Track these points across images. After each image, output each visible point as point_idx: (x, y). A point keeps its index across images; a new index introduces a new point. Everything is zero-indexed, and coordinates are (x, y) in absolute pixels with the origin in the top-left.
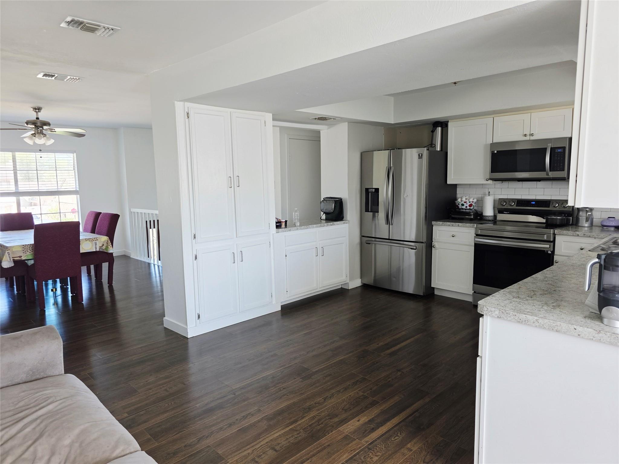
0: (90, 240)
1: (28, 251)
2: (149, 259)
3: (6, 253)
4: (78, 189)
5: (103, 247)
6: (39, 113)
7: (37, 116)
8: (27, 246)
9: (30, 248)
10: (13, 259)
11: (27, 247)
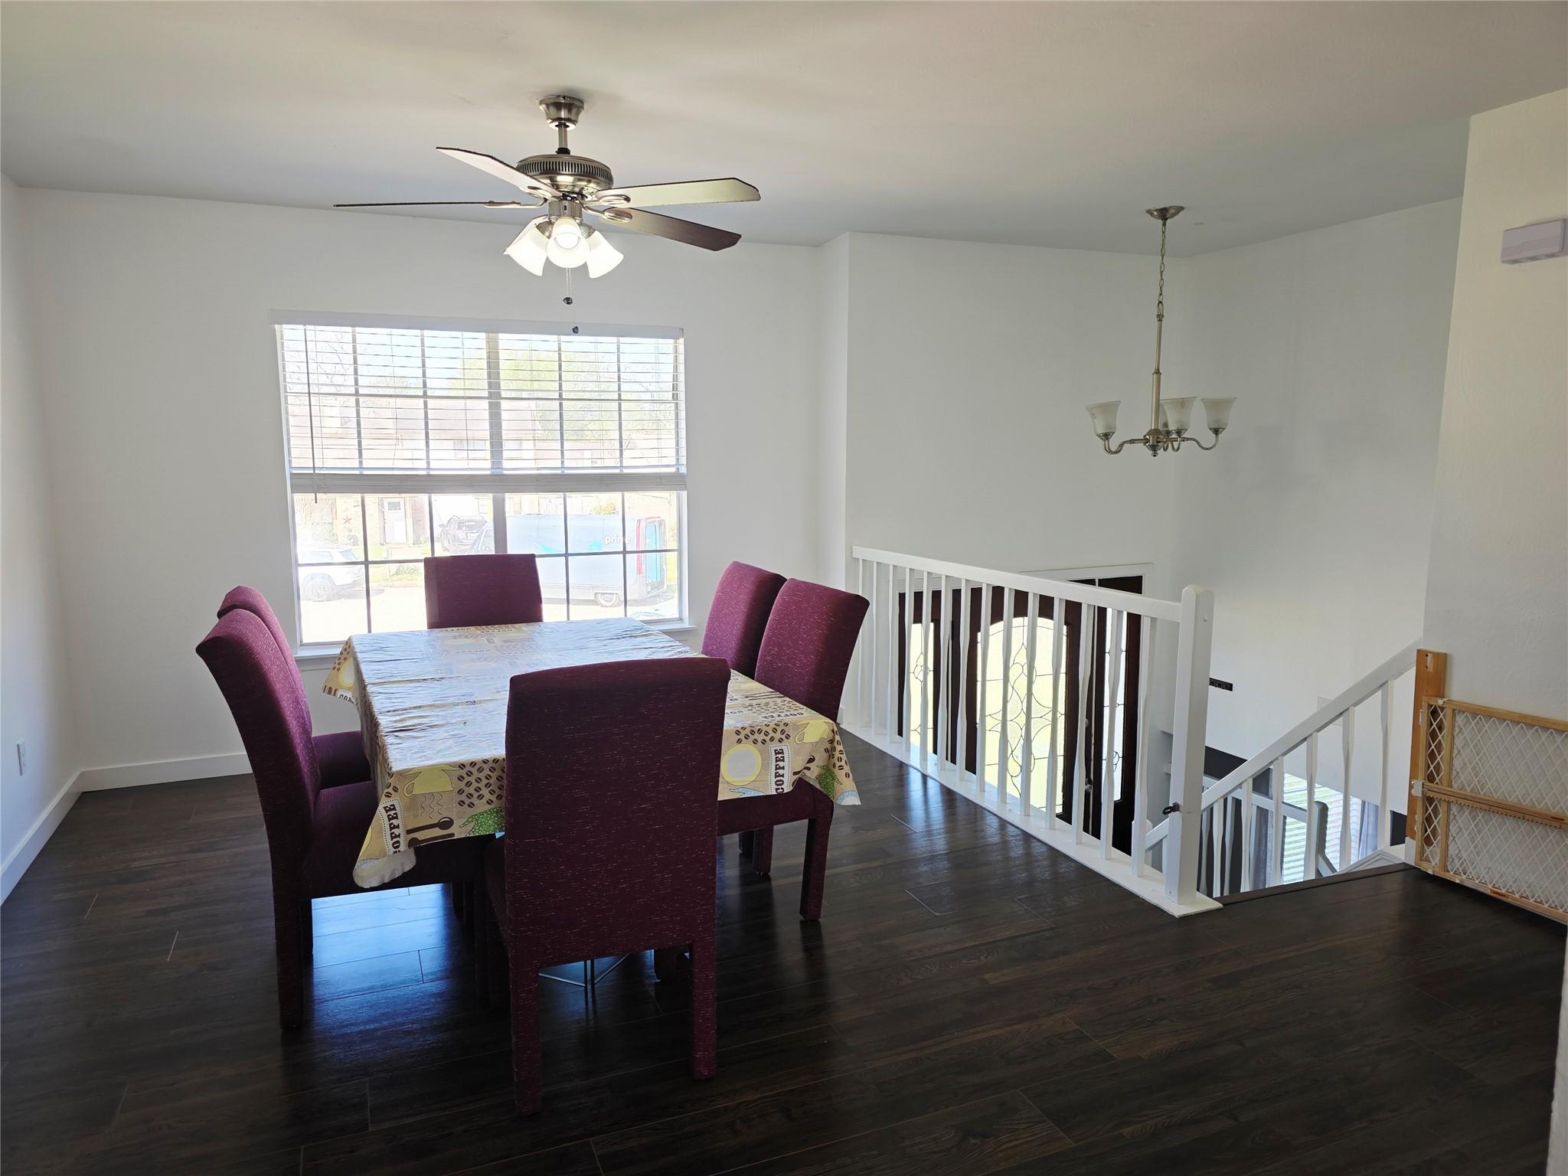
0: (756, 736)
1: (481, 797)
2: (901, 743)
3: (381, 808)
4: (683, 470)
5: (809, 769)
6: (571, 127)
7: (560, 142)
8: (480, 770)
9: (491, 781)
10: (412, 843)
11: (476, 774)
